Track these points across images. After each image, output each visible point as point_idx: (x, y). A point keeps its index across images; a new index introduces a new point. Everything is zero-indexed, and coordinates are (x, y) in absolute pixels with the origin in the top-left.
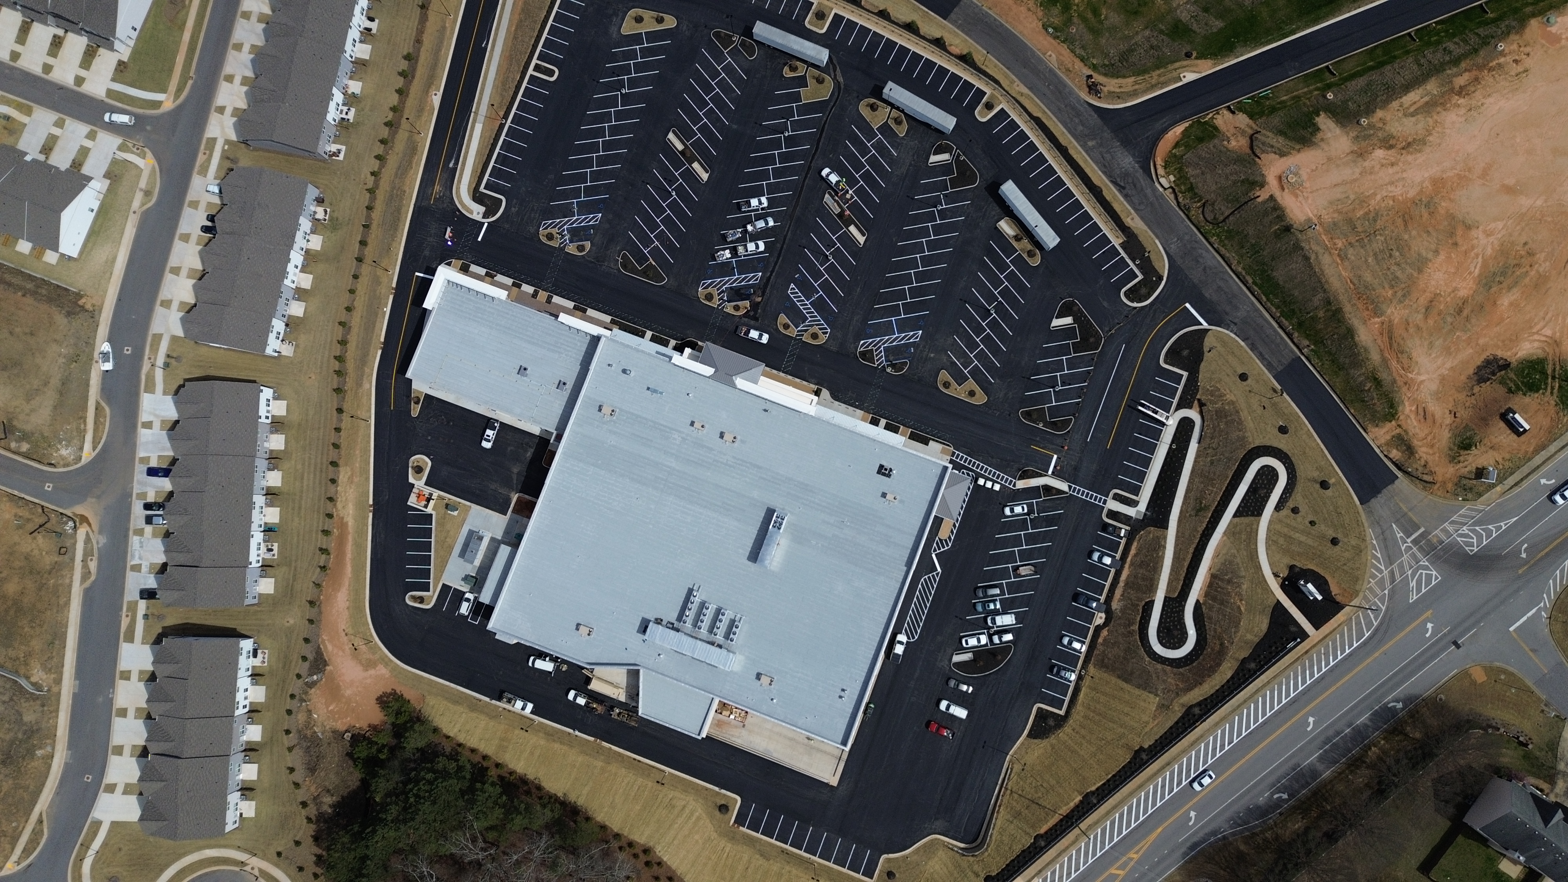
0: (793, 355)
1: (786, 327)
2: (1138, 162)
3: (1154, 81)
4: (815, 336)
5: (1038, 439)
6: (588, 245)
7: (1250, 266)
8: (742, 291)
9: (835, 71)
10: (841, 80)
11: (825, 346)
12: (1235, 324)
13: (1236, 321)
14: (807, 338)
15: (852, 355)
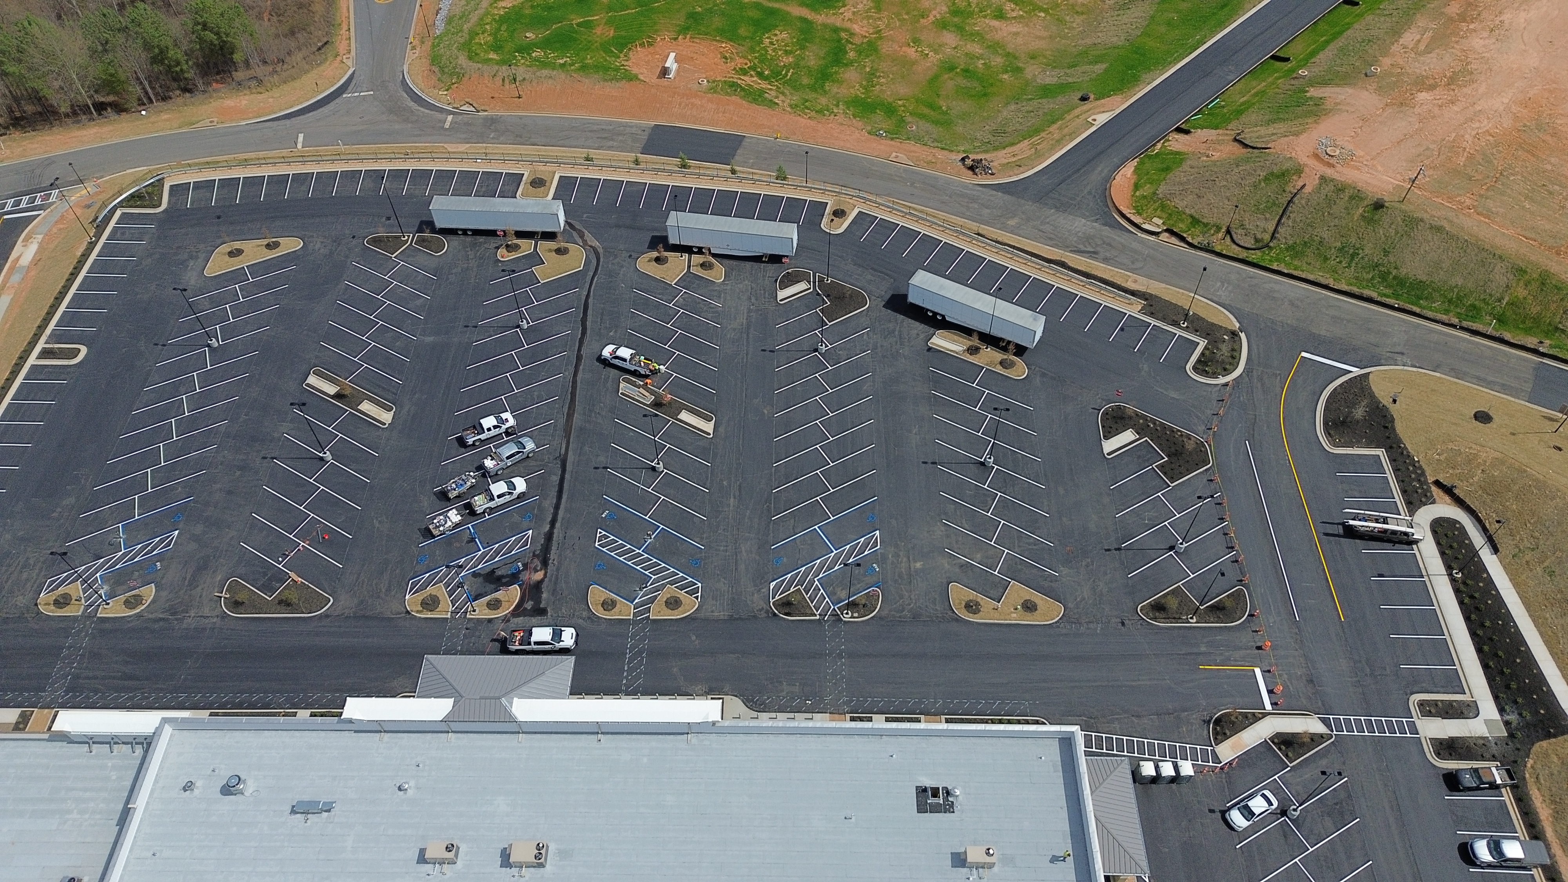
0: (640, 652)
1: (608, 605)
2: (1096, 221)
3: (1056, 136)
4: (673, 603)
5: (1203, 649)
6: (149, 592)
7: (1357, 278)
8: (499, 573)
9: (582, 236)
10: (596, 244)
11: (702, 615)
12: (1403, 354)
13: (1398, 349)
14: (658, 612)
15: (764, 615)
